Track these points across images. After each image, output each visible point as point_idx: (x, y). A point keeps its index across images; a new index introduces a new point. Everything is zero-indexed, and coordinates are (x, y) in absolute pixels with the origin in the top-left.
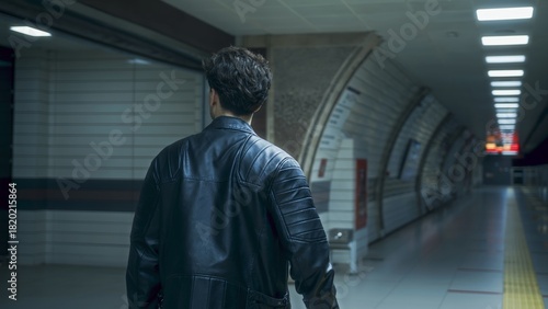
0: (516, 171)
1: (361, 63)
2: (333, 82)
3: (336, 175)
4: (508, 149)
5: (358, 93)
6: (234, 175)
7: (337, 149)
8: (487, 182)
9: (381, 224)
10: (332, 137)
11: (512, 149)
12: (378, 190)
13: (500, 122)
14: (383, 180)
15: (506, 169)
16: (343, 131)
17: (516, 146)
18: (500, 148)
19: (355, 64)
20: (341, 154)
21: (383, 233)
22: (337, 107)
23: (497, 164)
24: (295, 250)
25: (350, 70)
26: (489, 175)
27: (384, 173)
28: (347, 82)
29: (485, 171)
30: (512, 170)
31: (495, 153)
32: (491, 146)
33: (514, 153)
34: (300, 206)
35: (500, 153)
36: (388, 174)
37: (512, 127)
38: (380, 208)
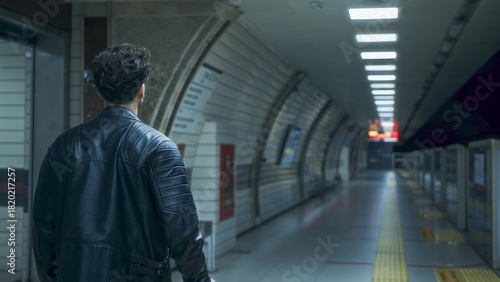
0: (396, 157)
1: (217, 36)
2: (182, 57)
3: (198, 162)
4: (389, 137)
5: (220, 72)
6: (120, 155)
7: (199, 134)
8: (371, 166)
9: (256, 211)
10: (191, 121)
11: (392, 136)
12: (253, 176)
13: (379, 109)
14: (259, 166)
15: (388, 155)
16: (203, 113)
17: (396, 133)
18: (381, 136)
19: (209, 36)
20: (203, 139)
21: (258, 221)
22: (191, 85)
23: (379, 150)
24: (168, 220)
25: (204, 44)
26: (373, 160)
27: (260, 159)
28: (202, 58)
29: (369, 156)
30: (393, 155)
31: (378, 140)
32: (373, 134)
33: (394, 140)
34: (174, 182)
35: (382, 140)
36: (264, 160)
37: (391, 115)
38: (256, 195)
